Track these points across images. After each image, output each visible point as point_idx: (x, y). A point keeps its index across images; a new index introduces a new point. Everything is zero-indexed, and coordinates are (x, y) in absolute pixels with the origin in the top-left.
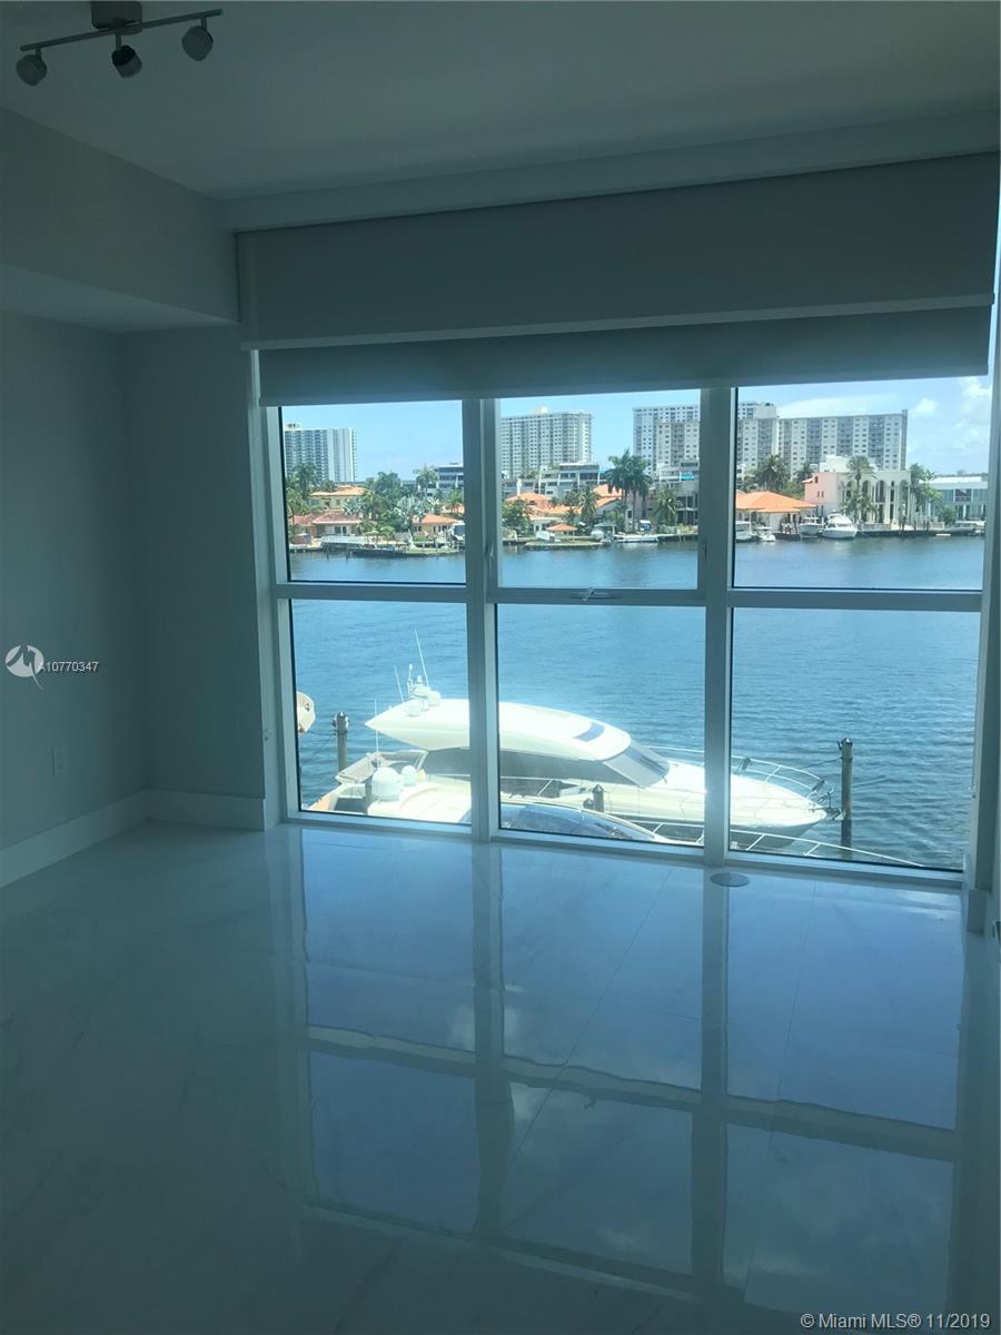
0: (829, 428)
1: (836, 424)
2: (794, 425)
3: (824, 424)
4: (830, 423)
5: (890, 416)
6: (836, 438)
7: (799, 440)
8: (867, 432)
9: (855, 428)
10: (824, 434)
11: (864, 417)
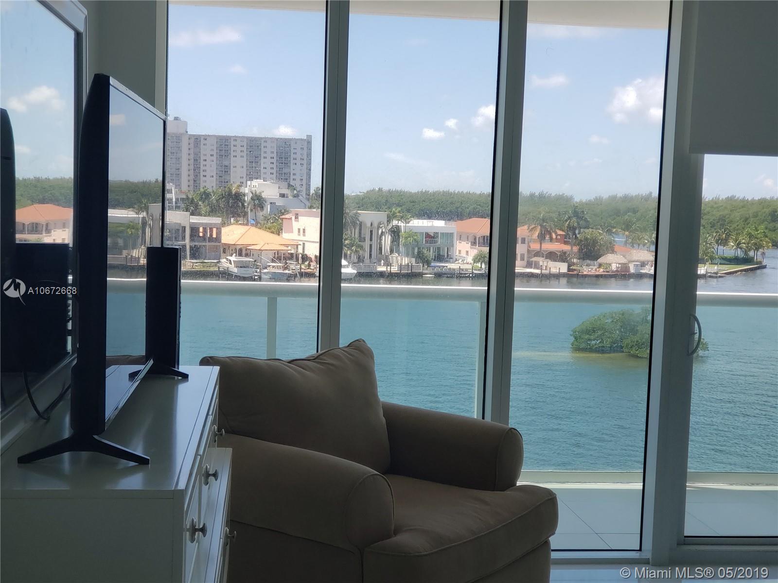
0: (238, 148)
1: (245, 144)
2: (203, 142)
3: (233, 143)
4: (238, 143)
5: (296, 140)
6: (245, 159)
7: (209, 158)
8: (275, 155)
9: (263, 150)
10: (233, 154)
11: (272, 140)
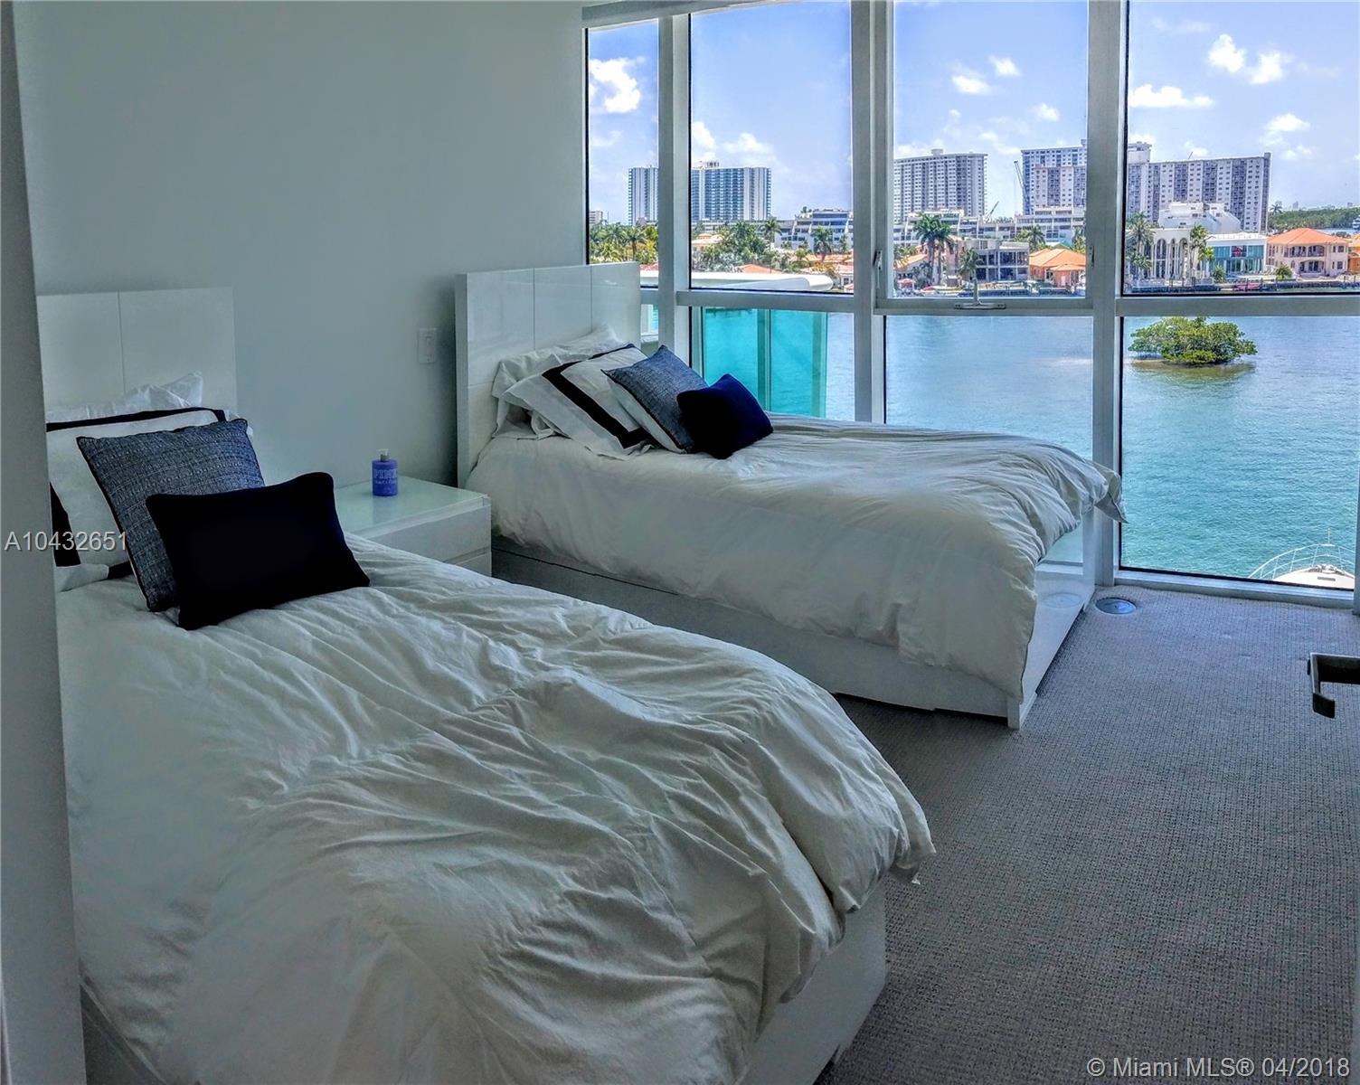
0: (1196, 172)
1: (1201, 167)
2: (1162, 169)
3: (1190, 167)
4: (1196, 167)
5: (1252, 160)
6: (1201, 182)
7: (1167, 184)
8: (1230, 176)
9: (1219, 171)
10: (1190, 178)
11: (1228, 161)
